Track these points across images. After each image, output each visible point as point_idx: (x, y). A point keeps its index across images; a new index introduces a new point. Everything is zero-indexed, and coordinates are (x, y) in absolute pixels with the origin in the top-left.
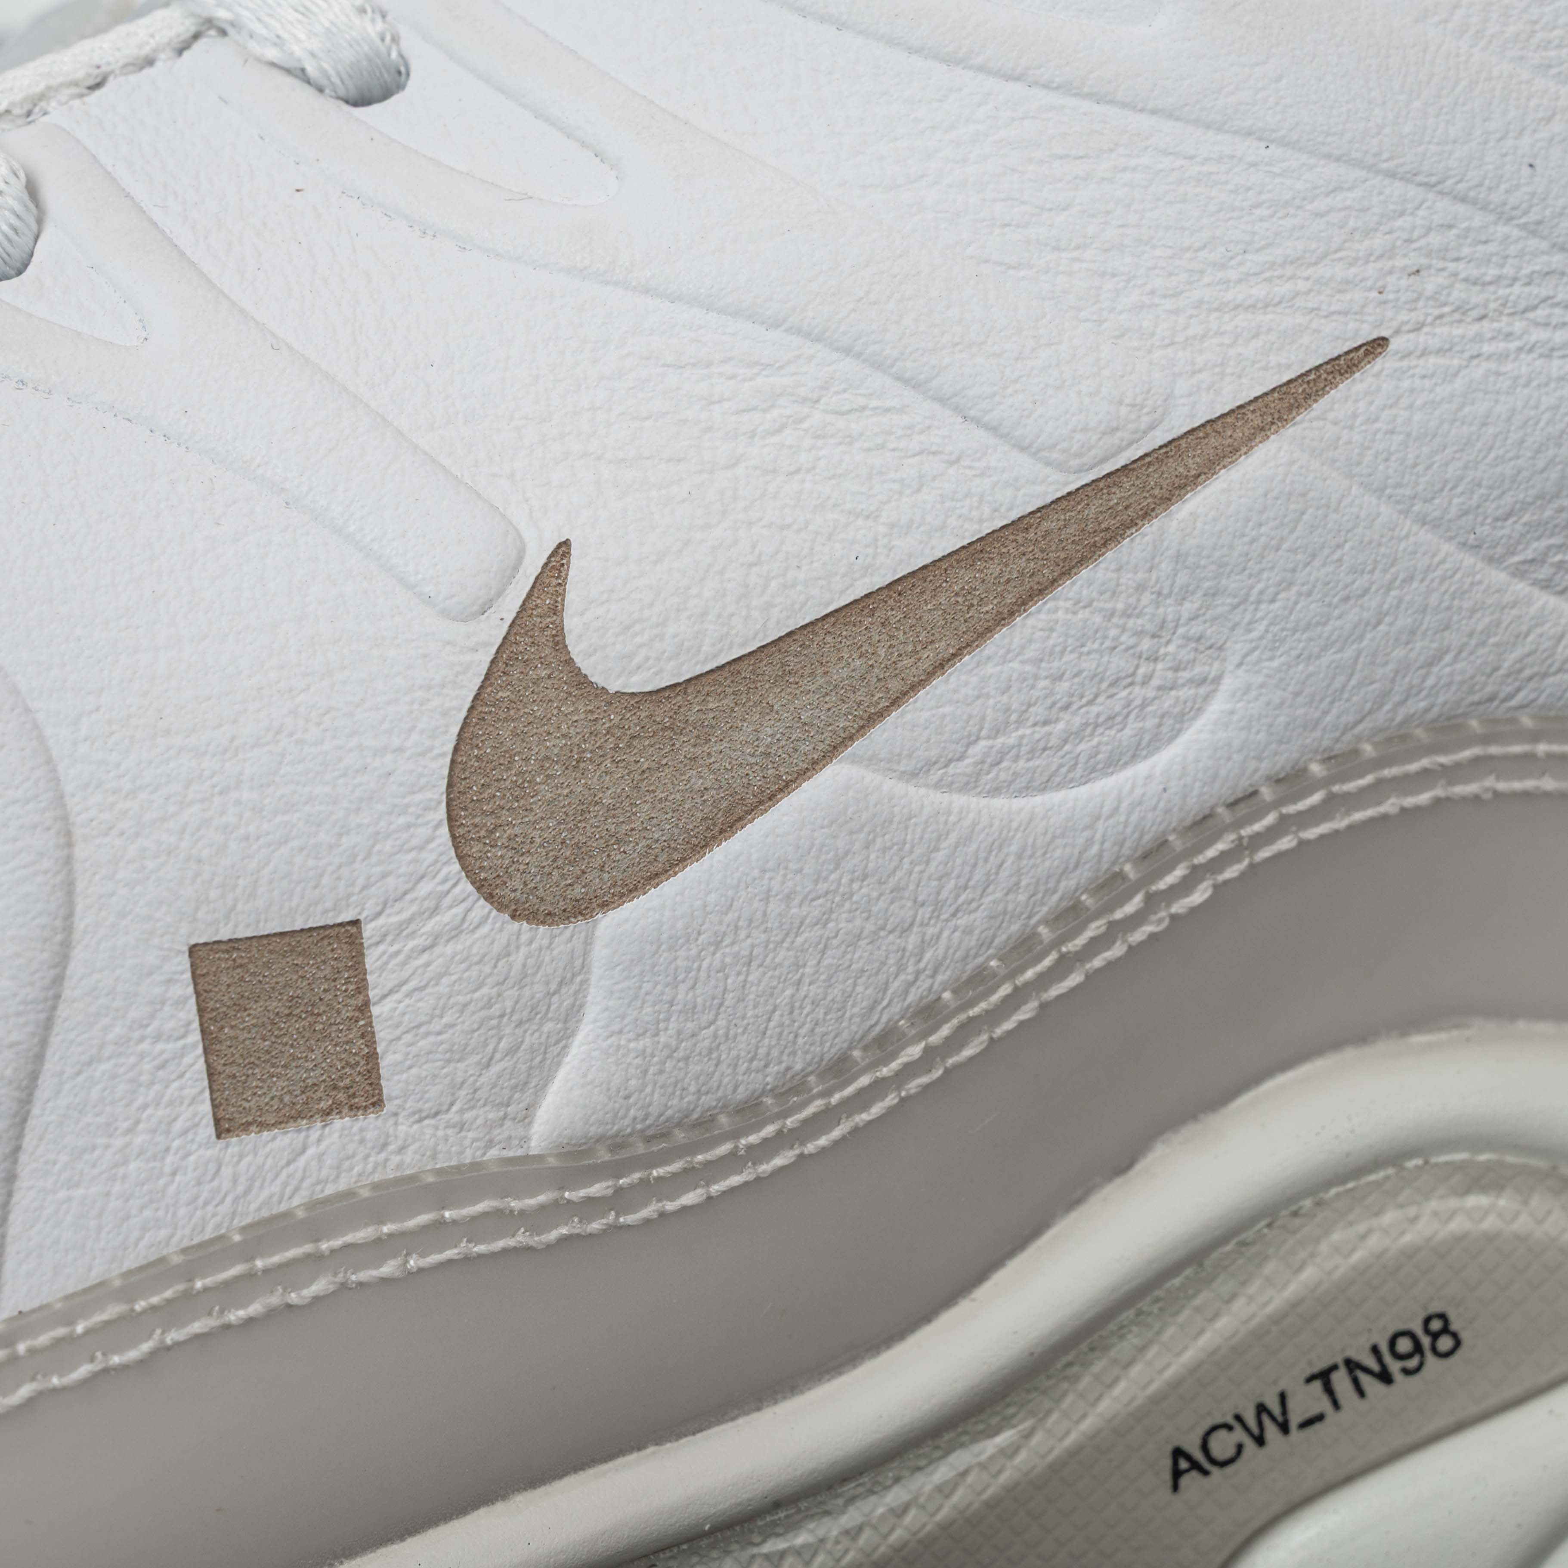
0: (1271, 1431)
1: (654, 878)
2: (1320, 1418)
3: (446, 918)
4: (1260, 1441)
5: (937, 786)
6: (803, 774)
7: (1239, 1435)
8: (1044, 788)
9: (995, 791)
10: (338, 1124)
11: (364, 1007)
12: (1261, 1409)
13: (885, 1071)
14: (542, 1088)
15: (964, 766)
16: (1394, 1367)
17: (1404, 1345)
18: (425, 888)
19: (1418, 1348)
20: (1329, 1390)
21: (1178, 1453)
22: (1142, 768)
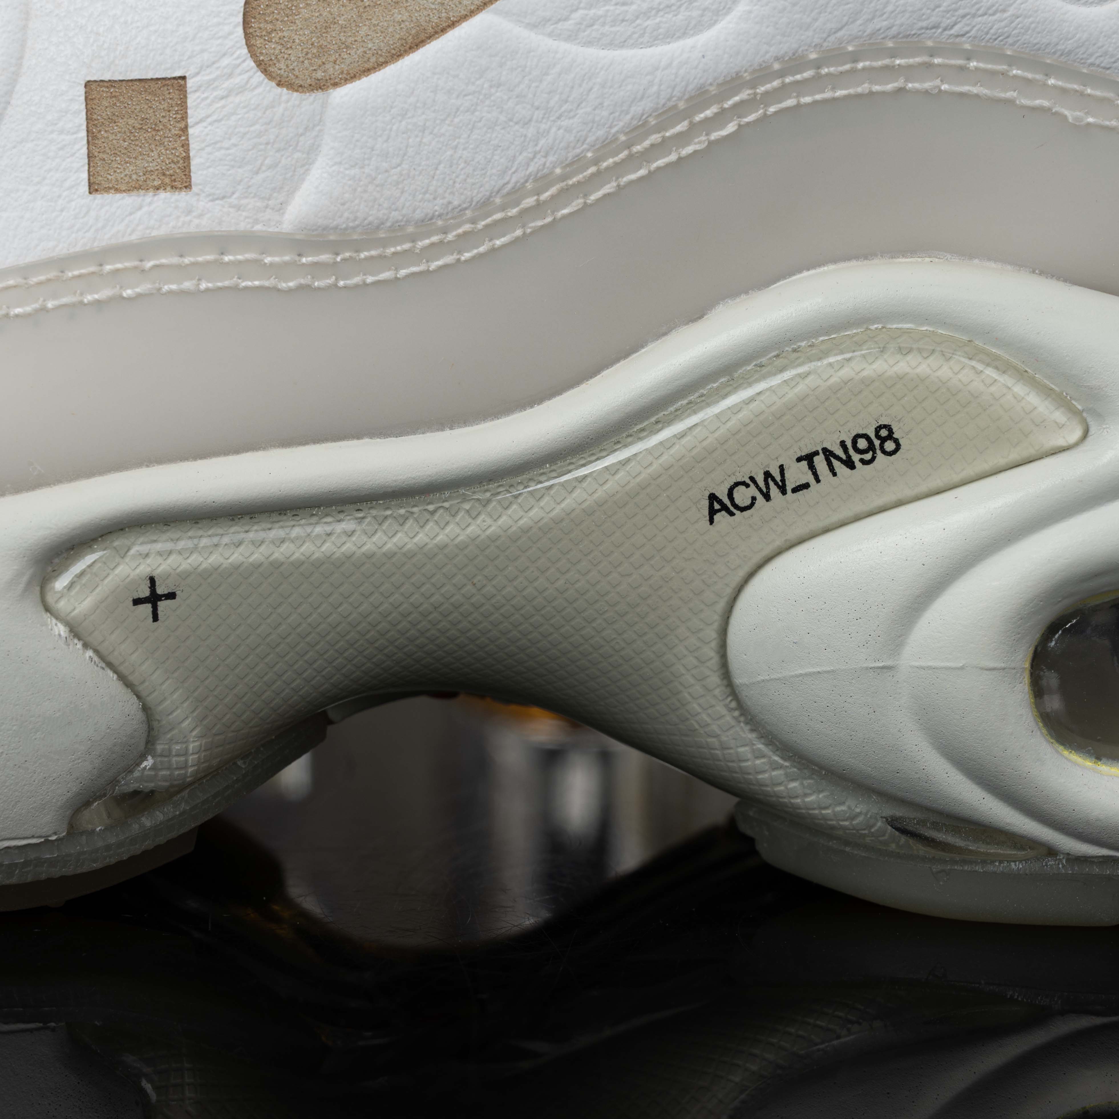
0: (774, 491)
1: (367, 71)
2: (806, 486)
3: (237, 80)
4: (767, 497)
5: (550, 35)
6: (465, 18)
7: (753, 491)
8: (623, 45)
9: (589, 43)
10: (163, 195)
11: (185, 130)
12: (767, 475)
13: (513, 212)
14: (291, 193)
15: (569, 25)
16: (856, 457)
17: (862, 444)
18: (226, 61)
19: (871, 447)
20: (812, 467)
21: (713, 497)
22: (688, 42)
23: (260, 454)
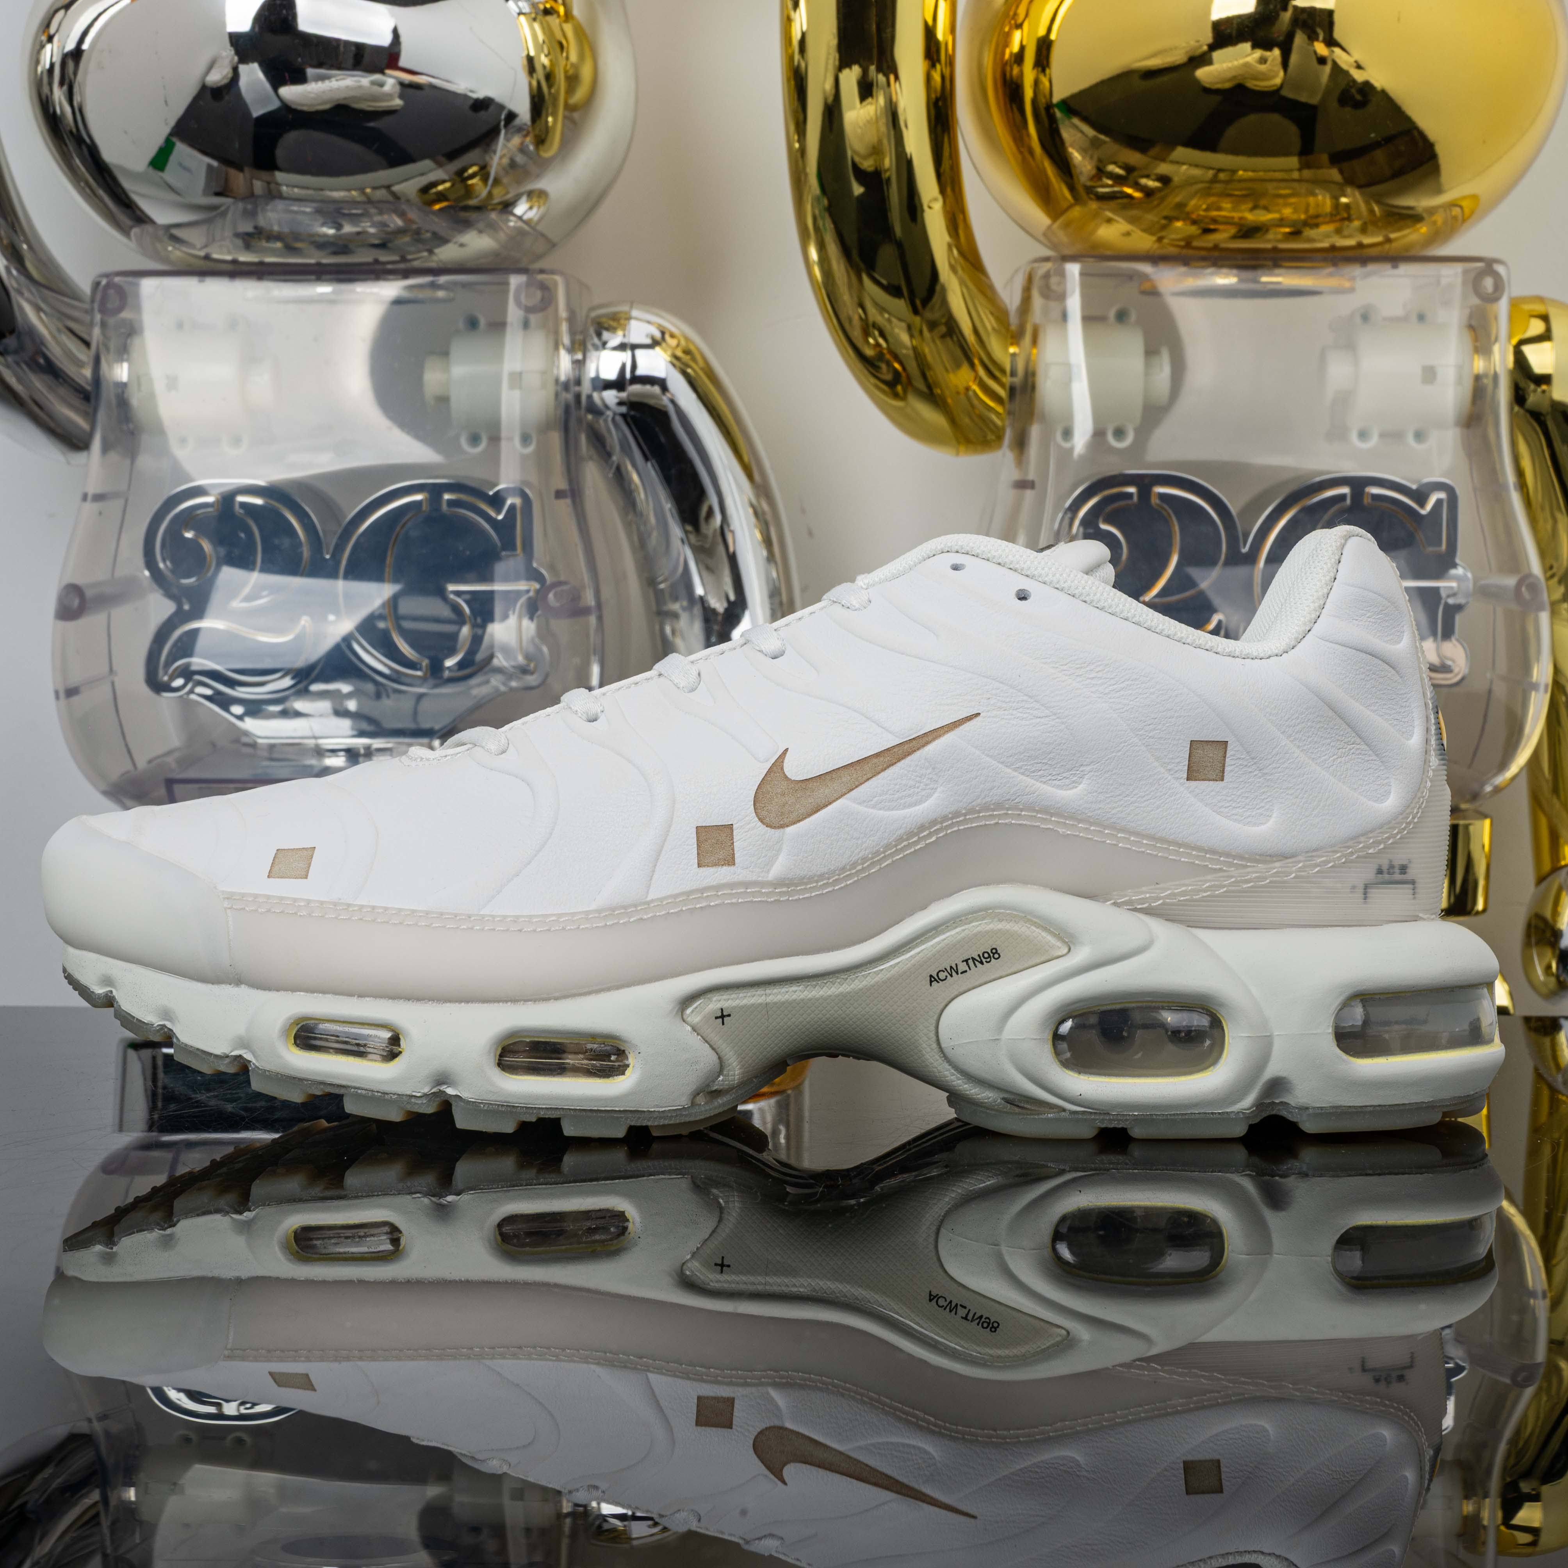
0: (954, 973)
1: (799, 821)
2: (966, 971)
3: (752, 825)
4: (951, 976)
5: (866, 807)
6: (834, 801)
7: (946, 973)
8: (892, 810)
9: (880, 809)
10: (724, 868)
11: (733, 843)
12: (951, 967)
13: (854, 871)
14: (772, 866)
15: (872, 803)
16: (984, 960)
17: (986, 955)
18: (747, 818)
19: (989, 956)
20: (968, 964)
21: (931, 976)
22: (917, 808)
23: (761, 962)
